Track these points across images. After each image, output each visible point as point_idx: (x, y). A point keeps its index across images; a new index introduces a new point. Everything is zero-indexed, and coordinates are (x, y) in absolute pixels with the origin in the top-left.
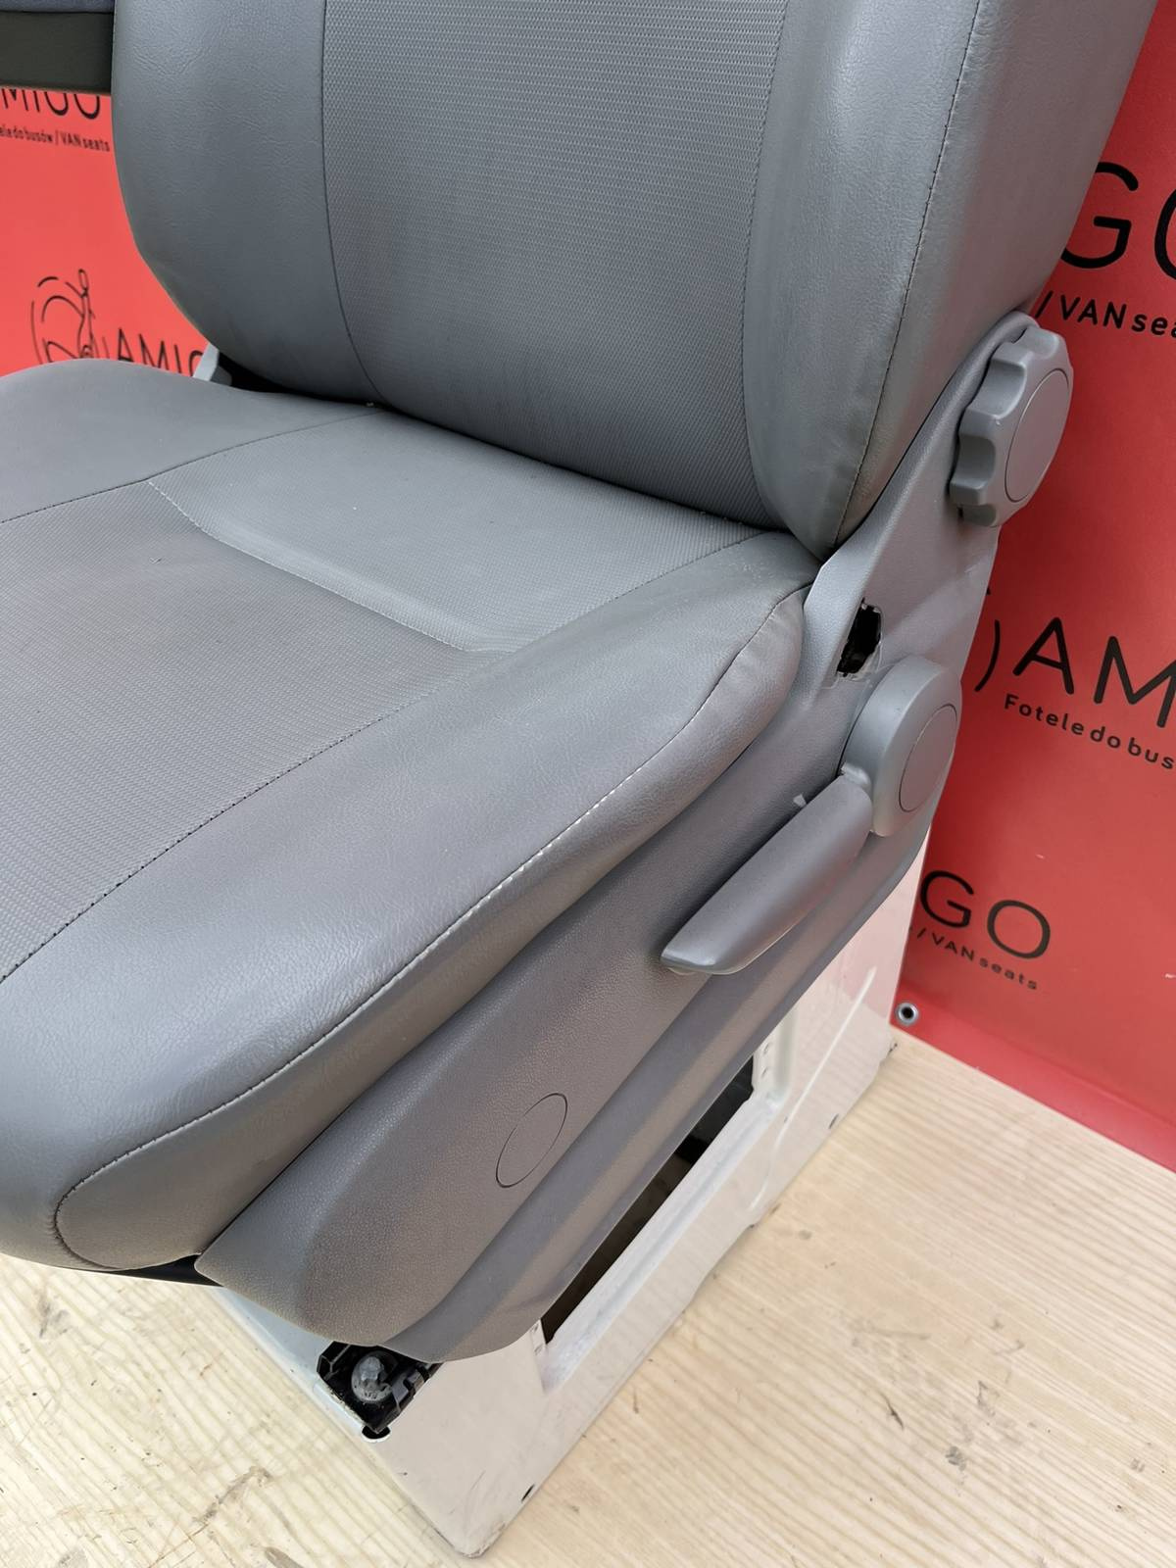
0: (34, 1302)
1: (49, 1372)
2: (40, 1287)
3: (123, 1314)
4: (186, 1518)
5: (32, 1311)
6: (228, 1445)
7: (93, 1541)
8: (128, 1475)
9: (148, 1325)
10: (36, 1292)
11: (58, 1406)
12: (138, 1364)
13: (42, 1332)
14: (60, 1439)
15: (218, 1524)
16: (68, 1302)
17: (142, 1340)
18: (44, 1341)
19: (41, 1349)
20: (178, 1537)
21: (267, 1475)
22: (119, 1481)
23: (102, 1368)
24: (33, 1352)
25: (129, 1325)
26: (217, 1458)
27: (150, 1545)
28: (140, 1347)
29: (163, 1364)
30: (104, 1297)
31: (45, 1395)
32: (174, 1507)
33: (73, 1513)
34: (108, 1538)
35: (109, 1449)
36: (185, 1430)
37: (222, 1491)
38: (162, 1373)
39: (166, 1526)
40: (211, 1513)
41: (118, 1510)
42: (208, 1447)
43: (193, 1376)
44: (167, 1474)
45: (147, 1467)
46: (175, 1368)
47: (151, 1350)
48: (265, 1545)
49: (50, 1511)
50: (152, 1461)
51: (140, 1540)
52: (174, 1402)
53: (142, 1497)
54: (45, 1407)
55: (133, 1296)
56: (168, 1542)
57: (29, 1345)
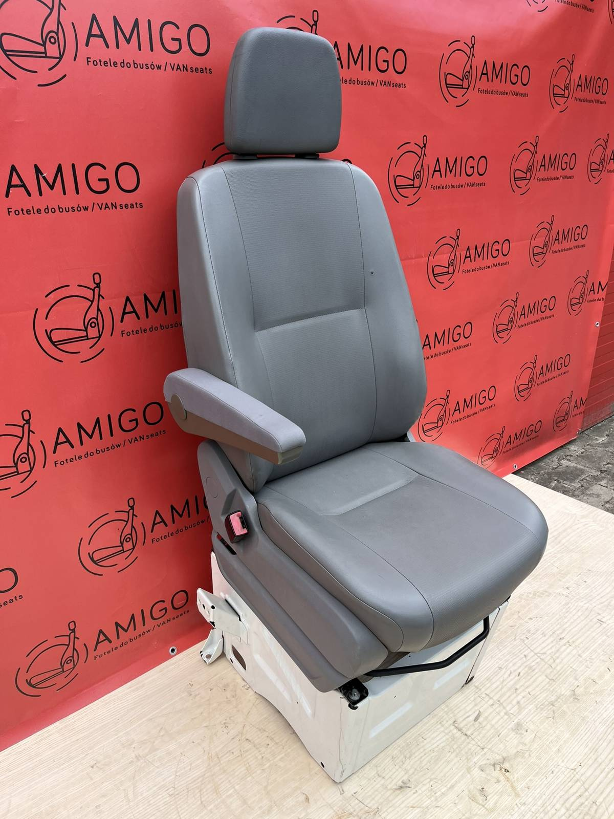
0: (398, 792)
1: (424, 783)
2: (392, 791)
3: (404, 763)
4: (468, 741)
5: (401, 792)
6: (446, 731)
7: (476, 763)
8: (456, 756)
9: (408, 756)
10: (394, 792)
11: (435, 779)
12: (422, 757)
13: (409, 787)
14: (446, 777)
15: (469, 733)
16: (399, 780)
17: (413, 757)
18: (413, 786)
19: (416, 786)
20: (473, 742)
21: (455, 722)
22: (458, 759)
23: (422, 767)
24: (417, 789)
25: (408, 761)
26: (450, 734)
27: (476, 748)
28: (415, 757)
29: (422, 750)
30: (397, 770)
31: (432, 783)
32: (465, 744)
33: (469, 770)
34: (475, 760)
35: (449, 762)
36: (442, 742)
37: (460, 732)
38: (424, 750)
39: (470, 745)
40: (466, 735)
41: (467, 758)
42: (447, 737)
43: (425, 742)
44: (455, 747)
45: (454, 751)
46: (423, 746)
47: (416, 754)
48: (473, 722)
49: (469, 776)
50: (452, 751)
51: (475, 751)
52: (434, 746)
53: (463, 752)
54: (436, 782)
55: (397, 761)
56: (475, 745)
57: (414, 791)
